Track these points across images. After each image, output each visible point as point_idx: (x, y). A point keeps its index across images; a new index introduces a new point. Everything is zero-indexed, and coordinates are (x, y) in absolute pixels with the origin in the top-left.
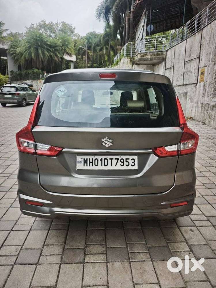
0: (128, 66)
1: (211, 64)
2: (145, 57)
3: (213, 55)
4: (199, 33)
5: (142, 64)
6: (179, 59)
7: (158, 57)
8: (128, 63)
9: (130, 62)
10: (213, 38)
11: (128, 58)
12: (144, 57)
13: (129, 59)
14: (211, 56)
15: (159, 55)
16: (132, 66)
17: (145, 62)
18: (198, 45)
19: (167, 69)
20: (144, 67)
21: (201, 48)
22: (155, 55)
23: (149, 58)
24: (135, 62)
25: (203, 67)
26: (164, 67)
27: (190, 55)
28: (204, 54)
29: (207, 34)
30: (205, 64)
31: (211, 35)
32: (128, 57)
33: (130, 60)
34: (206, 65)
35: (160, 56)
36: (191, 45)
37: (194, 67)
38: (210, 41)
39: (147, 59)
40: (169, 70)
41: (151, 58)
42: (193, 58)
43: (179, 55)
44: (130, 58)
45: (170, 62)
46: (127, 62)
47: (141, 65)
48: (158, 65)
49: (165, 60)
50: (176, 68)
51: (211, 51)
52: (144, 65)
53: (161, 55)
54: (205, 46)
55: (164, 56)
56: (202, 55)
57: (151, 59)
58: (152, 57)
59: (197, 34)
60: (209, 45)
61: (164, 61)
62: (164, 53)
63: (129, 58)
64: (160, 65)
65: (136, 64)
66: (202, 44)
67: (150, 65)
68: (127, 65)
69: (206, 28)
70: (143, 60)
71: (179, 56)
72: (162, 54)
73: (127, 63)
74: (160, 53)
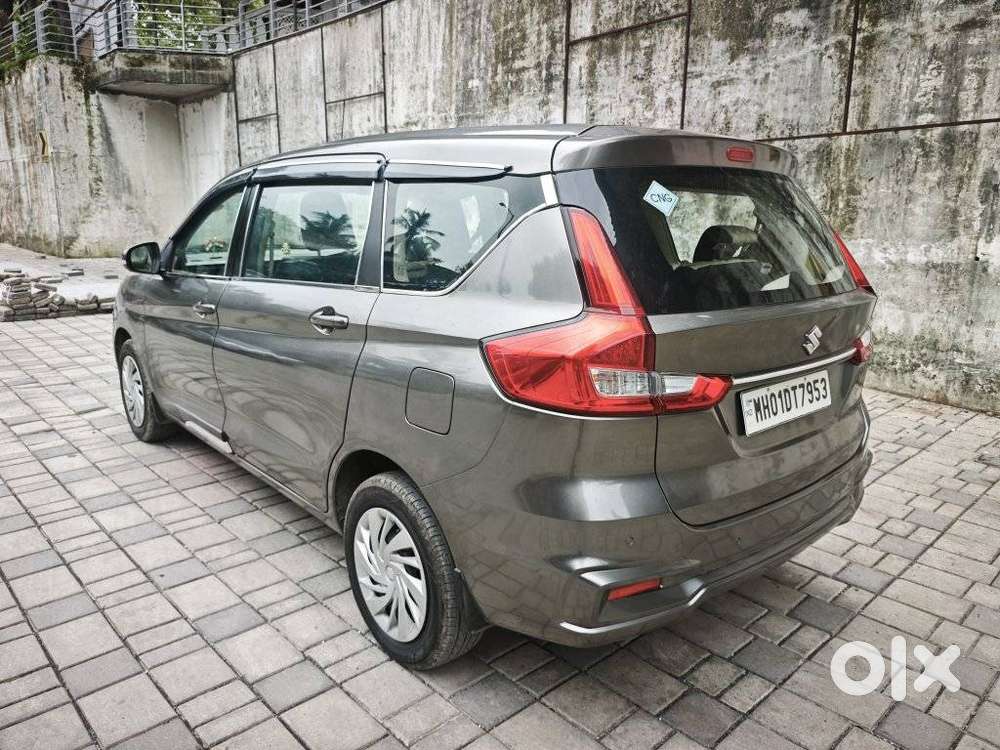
0: (66, 95)
1: (433, 119)
2: (149, 68)
3: (435, 92)
4: (369, 16)
5: (127, 93)
6: (294, 89)
7: (201, 75)
8: (66, 81)
9: (77, 79)
10: (430, 40)
11: (61, 62)
12: (143, 68)
13: (70, 69)
14: (431, 96)
15: (204, 66)
16: (87, 98)
17: (149, 87)
18: (373, 54)
19: (247, 121)
20: (138, 103)
21: (387, 66)
22: (187, 66)
23: (165, 74)
24: (98, 80)
25: (402, 124)
26: (228, 112)
27: (343, 84)
28: (398, 84)
29: (403, 25)
30: (408, 116)
31: (418, 30)
32: (65, 59)
33: (75, 72)
34: (415, 119)
35: (211, 72)
36: (341, 51)
37: (367, 122)
38: (417, 46)
39: (156, 78)
40: (259, 124)
41: (171, 74)
42: (358, 95)
43: (296, 79)
44: (74, 64)
45: (259, 97)
46: (62, 79)
47: (123, 96)
48: (200, 102)
49: (230, 87)
50: (287, 121)
51: (427, 78)
52: (137, 98)
53: (214, 67)
54: (402, 62)
55: (226, 74)
56: (393, 88)
57: (175, 79)
58: (179, 71)
59: (360, 16)
60: (415, 60)
61: (225, 91)
62: (223, 61)
63: (68, 63)
64: (206, 103)
65: (105, 91)
66: (387, 51)
67: (159, 101)
68: (62, 89)
69: (396, 8)
70: (138, 79)
71: (295, 81)
72: (218, 66)
73: (62, 84)
74: (207, 59)
